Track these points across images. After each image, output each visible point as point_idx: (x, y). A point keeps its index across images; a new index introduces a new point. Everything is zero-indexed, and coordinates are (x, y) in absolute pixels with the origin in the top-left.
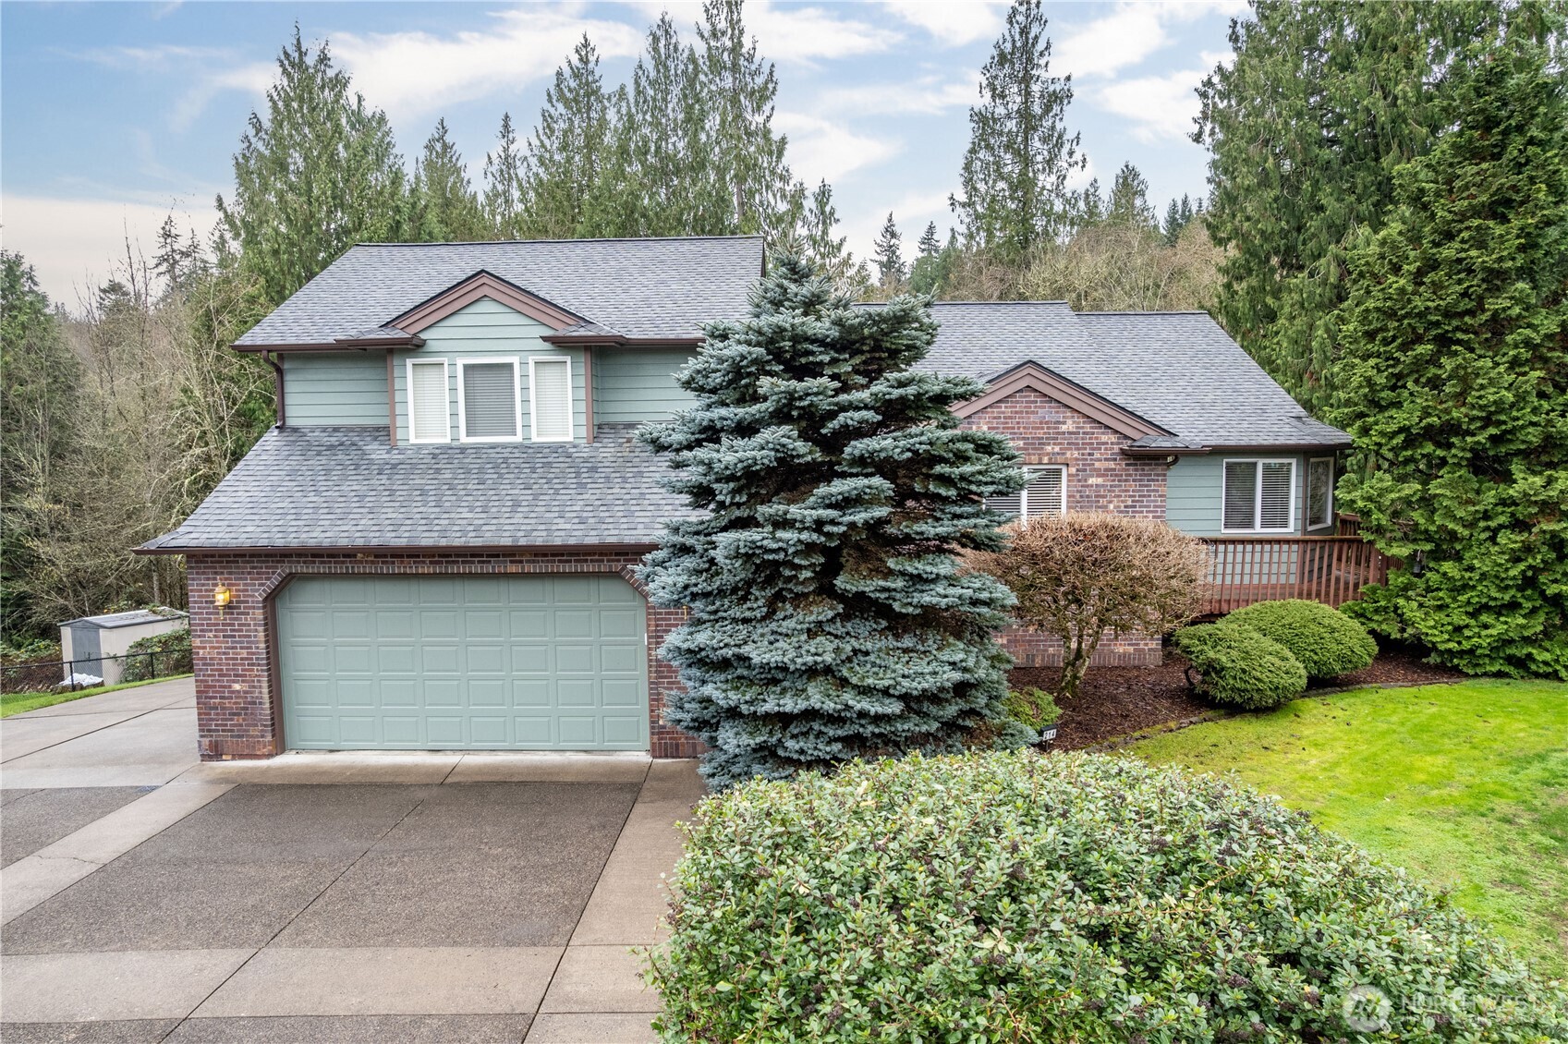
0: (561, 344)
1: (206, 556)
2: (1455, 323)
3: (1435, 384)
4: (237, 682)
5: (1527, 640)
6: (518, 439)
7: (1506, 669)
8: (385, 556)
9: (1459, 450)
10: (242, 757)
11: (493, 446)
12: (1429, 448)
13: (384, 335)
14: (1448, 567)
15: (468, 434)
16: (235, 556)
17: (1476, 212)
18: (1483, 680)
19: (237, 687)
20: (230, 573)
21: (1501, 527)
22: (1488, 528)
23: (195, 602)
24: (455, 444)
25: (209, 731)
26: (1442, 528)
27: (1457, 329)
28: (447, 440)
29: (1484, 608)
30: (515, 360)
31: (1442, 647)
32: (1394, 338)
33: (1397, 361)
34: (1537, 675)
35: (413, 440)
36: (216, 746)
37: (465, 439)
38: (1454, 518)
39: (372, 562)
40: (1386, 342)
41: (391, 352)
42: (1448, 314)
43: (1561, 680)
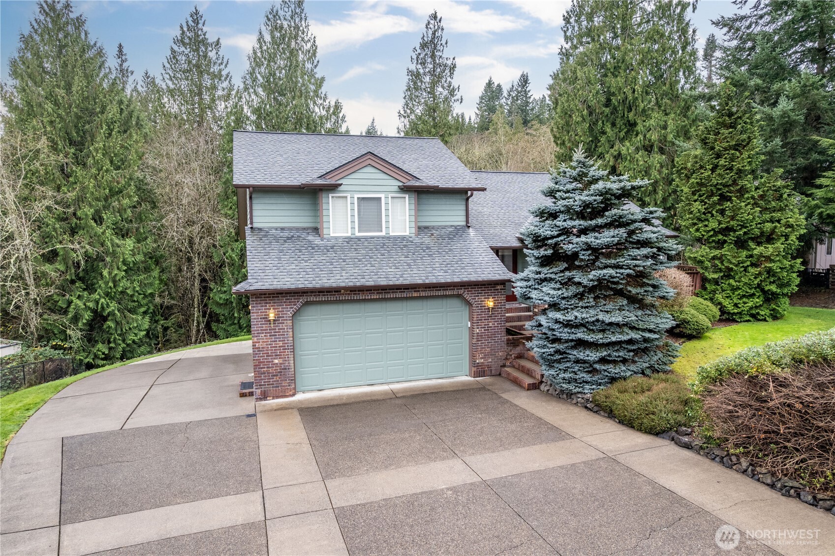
0: (405, 189)
1: (261, 294)
2: (727, 189)
3: (722, 212)
4: (277, 359)
5: (756, 307)
6: (383, 234)
7: (751, 319)
8: (355, 291)
9: (732, 237)
10: (278, 397)
11: (372, 238)
12: (720, 237)
13: (319, 182)
14: (732, 281)
15: (359, 231)
16: (277, 294)
17: (730, 148)
18: (743, 323)
19: (276, 361)
20: (275, 303)
21: (748, 266)
22: (743, 267)
23: (255, 319)
24: (353, 236)
25: (260, 385)
26: (727, 268)
27: (727, 192)
28: (349, 234)
29: (744, 296)
30: (382, 196)
31: (732, 312)
32: (704, 194)
33: (706, 203)
34: (759, 320)
35: (332, 235)
36: (264, 393)
37: (358, 234)
38: (731, 263)
39: (349, 294)
40: (700, 196)
41: (321, 190)
42: (725, 186)
43: (767, 321)
